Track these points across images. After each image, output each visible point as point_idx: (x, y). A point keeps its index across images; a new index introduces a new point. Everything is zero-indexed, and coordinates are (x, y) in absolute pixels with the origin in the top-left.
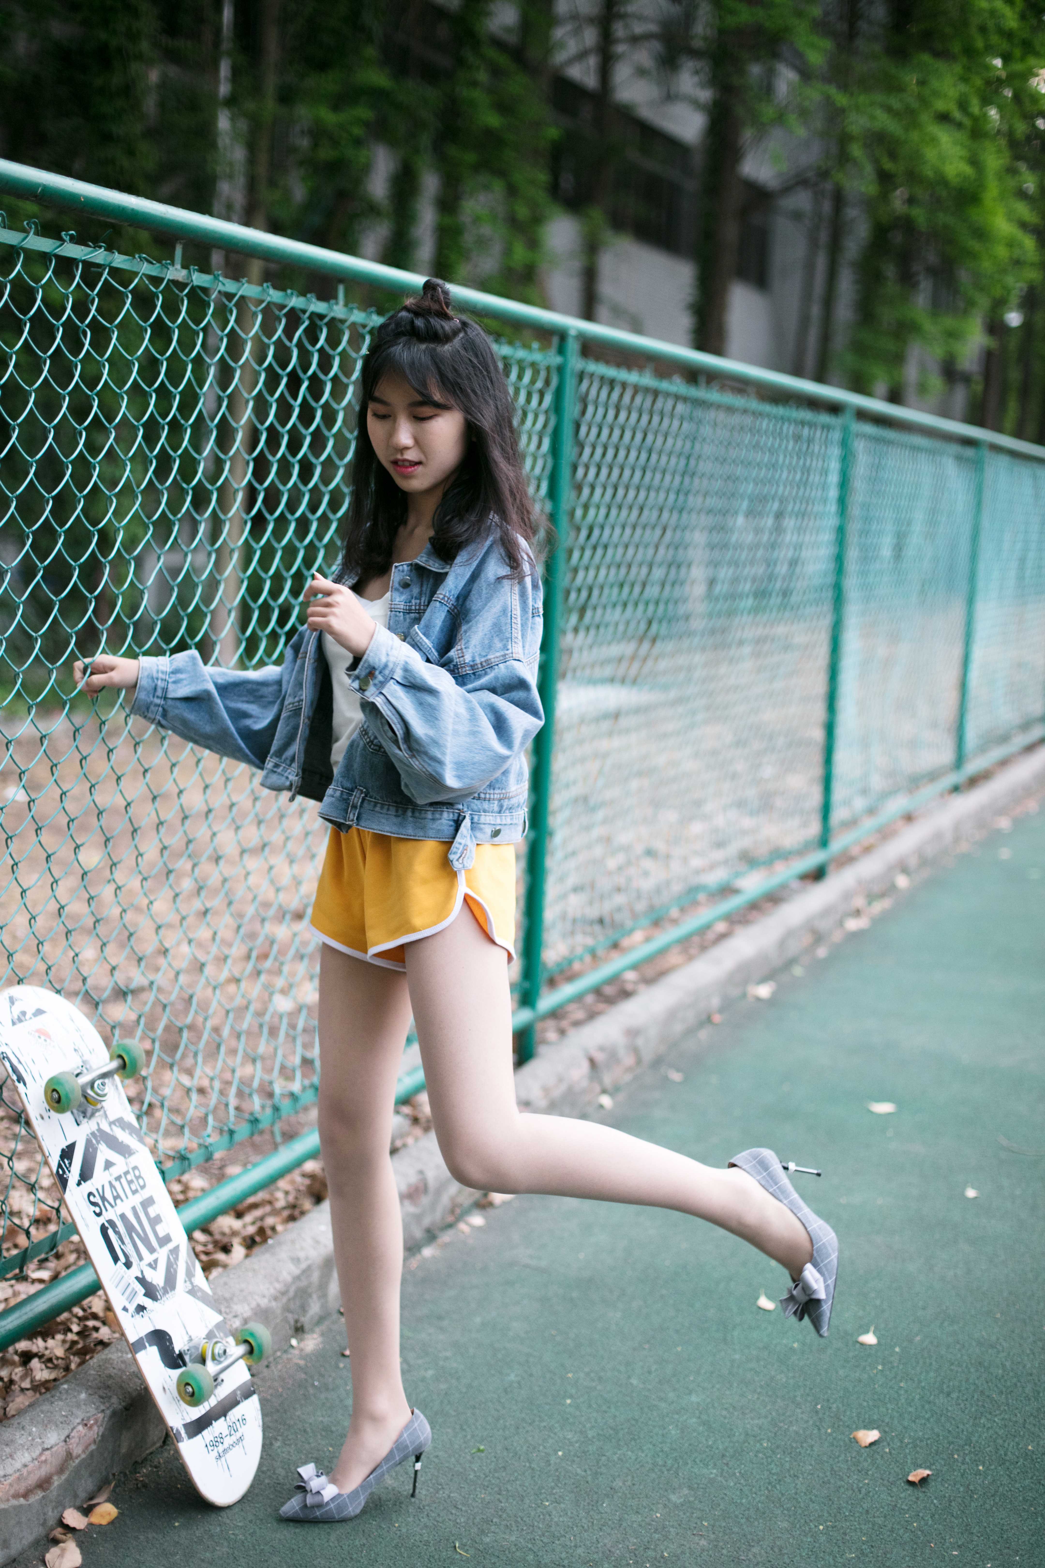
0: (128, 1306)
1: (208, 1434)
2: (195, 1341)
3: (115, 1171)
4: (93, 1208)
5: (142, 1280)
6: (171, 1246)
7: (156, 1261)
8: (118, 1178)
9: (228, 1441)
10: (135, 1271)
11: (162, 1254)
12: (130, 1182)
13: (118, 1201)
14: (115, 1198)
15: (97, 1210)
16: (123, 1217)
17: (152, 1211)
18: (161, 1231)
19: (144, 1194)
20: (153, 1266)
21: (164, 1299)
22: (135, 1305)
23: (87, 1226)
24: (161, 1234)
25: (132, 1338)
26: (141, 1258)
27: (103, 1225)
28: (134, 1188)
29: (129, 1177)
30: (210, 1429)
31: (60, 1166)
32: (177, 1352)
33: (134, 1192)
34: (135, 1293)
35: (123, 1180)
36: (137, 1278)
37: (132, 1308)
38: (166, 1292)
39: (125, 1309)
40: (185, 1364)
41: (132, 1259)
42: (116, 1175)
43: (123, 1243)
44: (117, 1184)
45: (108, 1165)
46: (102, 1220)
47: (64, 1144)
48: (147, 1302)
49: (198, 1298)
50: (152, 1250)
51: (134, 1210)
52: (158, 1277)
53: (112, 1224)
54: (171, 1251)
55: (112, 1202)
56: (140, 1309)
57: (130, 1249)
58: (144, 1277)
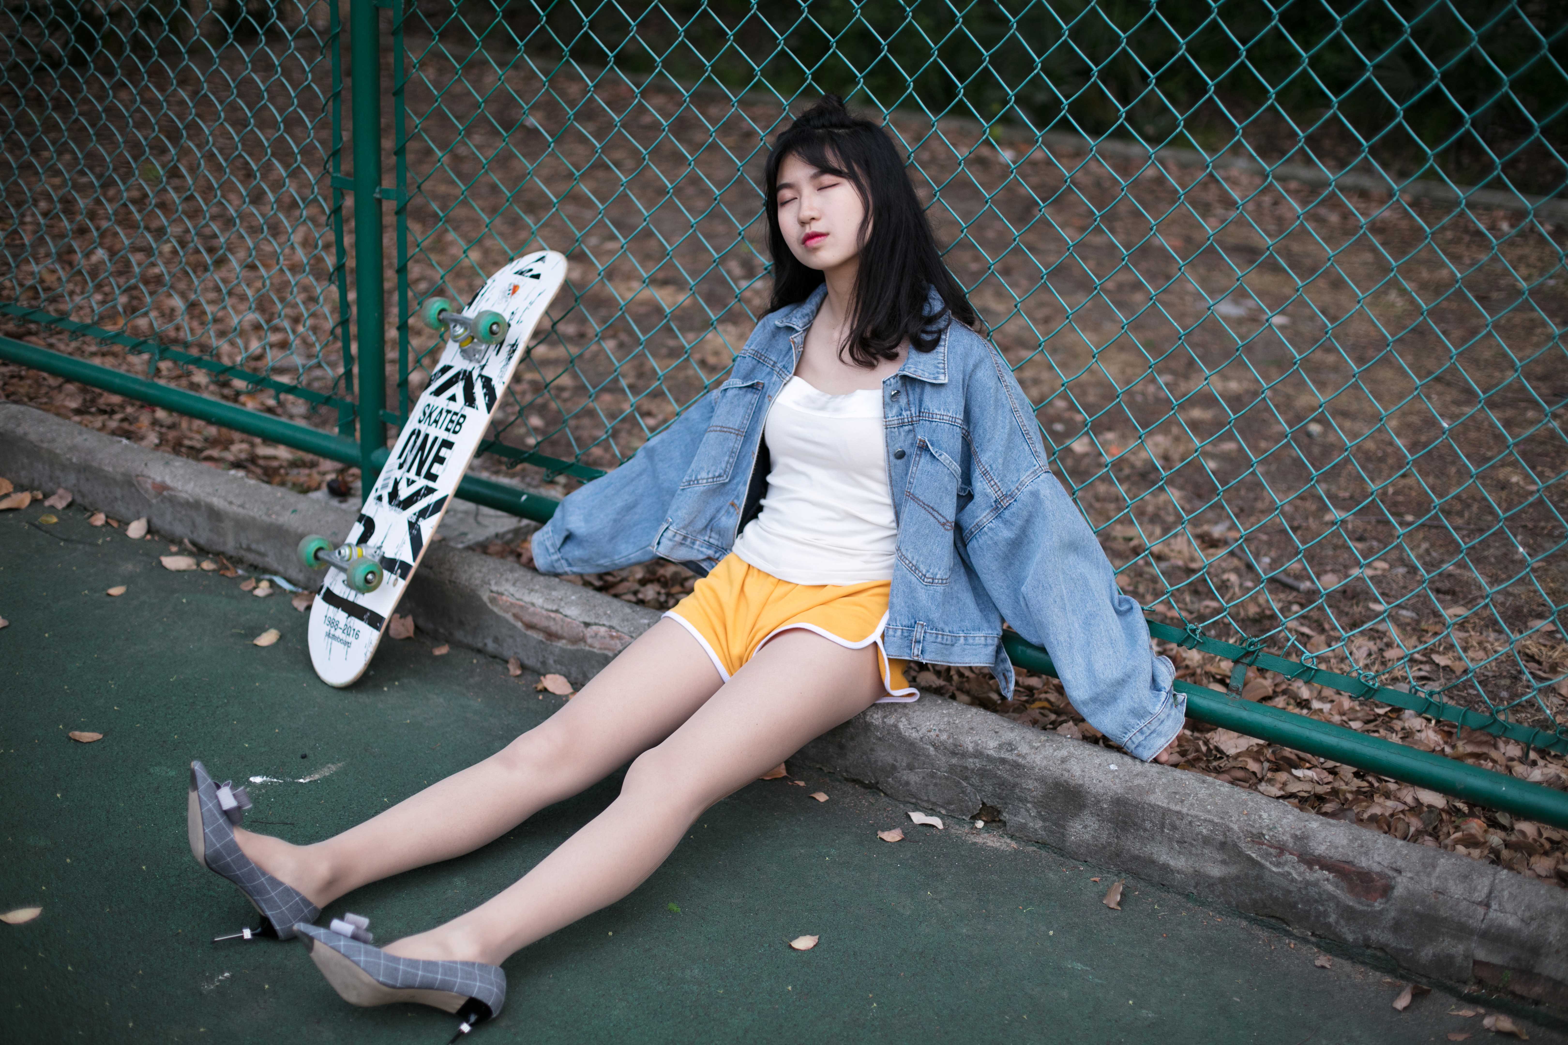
0: (379, 490)
3: (451, 405)
4: (422, 415)
5: (396, 483)
6: (431, 484)
7: (413, 482)
8: (448, 412)
10: (400, 474)
11: (421, 482)
12: (451, 421)
13: (434, 425)
14: (435, 420)
15: (422, 418)
16: (427, 436)
17: (444, 452)
18: (436, 469)
20: (410, 482)
21: (395, 508)
22: (381, 493)
23: (412, 422)
24: (434, 471)
26: (408, 471)
27: (415, 430)
28: (450, 426)
29: (454, 417)
30: (336, 609)
31: (437, 373)
33: (447, 429)
35: (449, 416)
36: (396, 480)
37: (378, 493)
38: (399, 504)
42: (449, 408)
43: (411, 451)
44: (444, 414)
45: (453, 397)
46: (418, 426)
47: (447, 363)
48: (386, 499)
50: (418, 473)
51: (436, 438)
52: (404, 492)
53: (419, 434)
54: (427, 487)
55: (432, 422)
56: (380, 499)
57: (411, 458)
58: (399, 483)
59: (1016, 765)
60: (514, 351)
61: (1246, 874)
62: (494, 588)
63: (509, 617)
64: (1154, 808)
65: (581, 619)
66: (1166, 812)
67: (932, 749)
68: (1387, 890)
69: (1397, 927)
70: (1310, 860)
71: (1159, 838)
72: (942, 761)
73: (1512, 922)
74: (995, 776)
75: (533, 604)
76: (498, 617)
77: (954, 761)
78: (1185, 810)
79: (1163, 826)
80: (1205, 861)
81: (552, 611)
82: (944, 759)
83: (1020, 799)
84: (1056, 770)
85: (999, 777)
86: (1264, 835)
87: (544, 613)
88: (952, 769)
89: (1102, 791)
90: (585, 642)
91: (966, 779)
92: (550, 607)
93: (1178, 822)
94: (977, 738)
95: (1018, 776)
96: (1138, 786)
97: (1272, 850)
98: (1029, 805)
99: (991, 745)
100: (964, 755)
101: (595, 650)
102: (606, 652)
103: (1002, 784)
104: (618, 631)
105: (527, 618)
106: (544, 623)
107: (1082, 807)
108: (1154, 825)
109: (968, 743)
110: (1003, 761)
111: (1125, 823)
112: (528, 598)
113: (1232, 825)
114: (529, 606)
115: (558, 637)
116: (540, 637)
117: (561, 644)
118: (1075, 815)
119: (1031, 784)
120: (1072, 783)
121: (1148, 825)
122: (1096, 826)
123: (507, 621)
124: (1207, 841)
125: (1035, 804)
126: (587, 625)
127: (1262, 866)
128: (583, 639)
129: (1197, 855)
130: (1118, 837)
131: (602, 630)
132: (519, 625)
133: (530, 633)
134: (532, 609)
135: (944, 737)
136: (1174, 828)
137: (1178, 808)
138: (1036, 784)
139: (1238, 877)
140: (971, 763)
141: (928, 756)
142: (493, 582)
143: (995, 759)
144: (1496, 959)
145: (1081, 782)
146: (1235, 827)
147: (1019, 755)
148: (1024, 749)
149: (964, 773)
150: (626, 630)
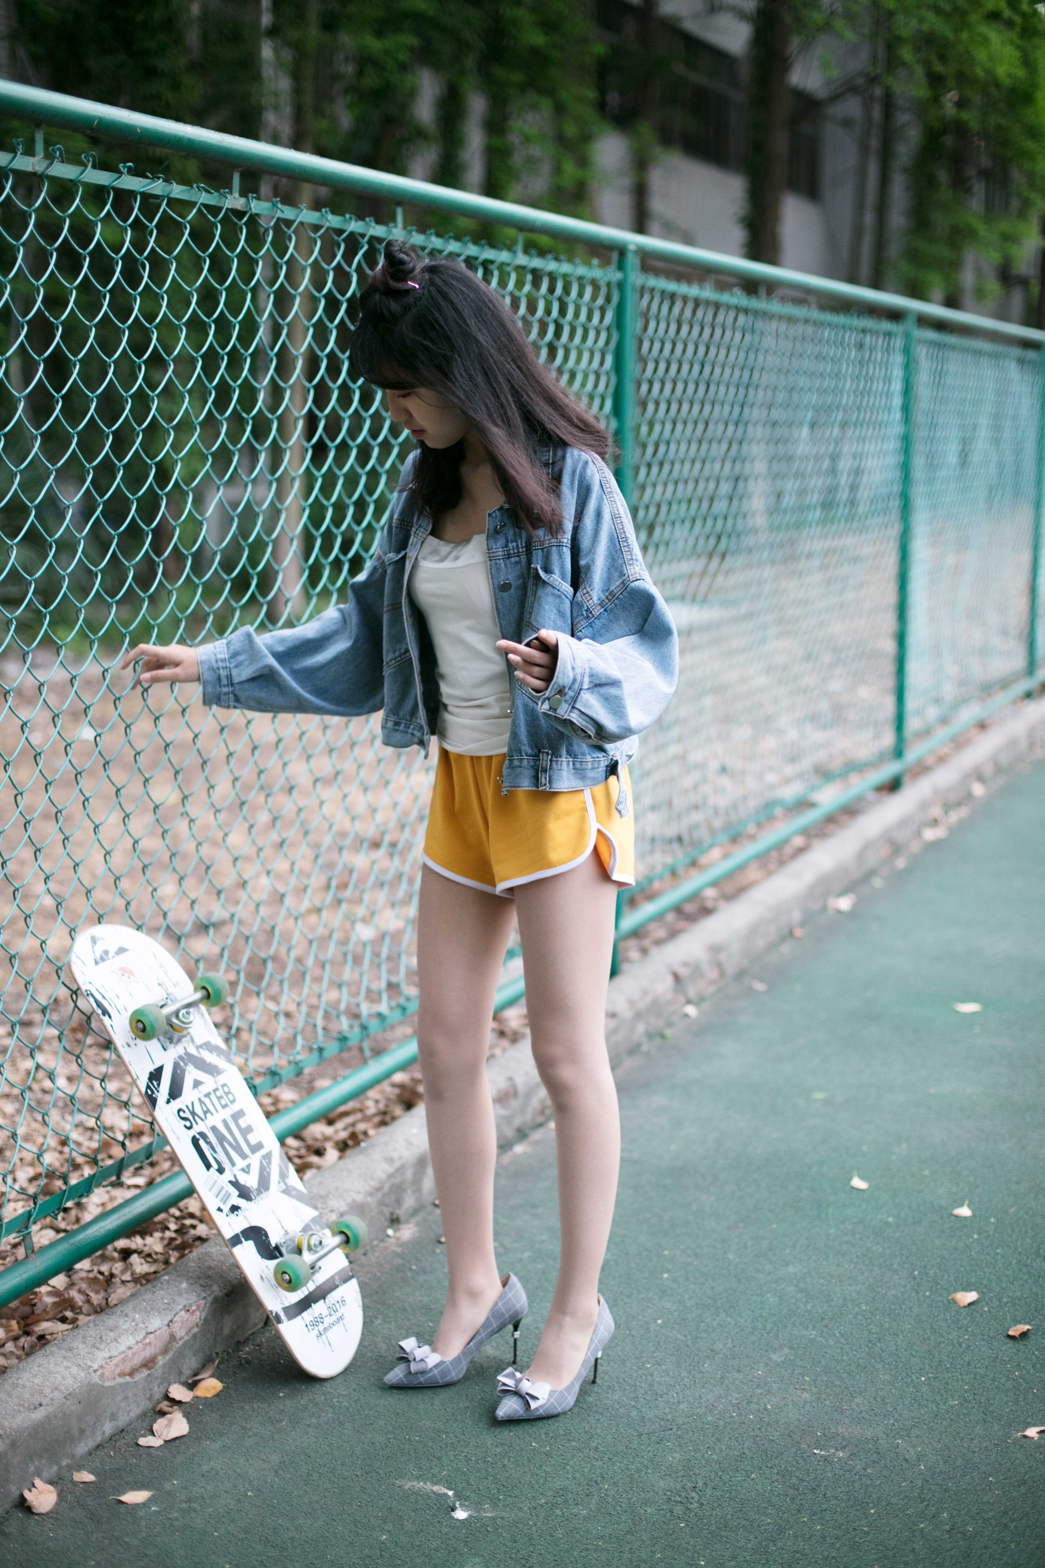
0: (222, 1207)
1: (308, 1315)
2: (291, 1234)
3: (204, 1089)
4: (183, 1122)
5: (235, 1184)
6: (263, 1152)
7: (248, 1166)
8: (208, 1095)
9: (328, 1321)
10: (228, 1176)
11: (255, 1160)
12: (219, 1098)
13: (208, 1115)
14: (205, 1113)
15: (188, 1124)
16: (214, 1129)
17: (243, 1123)
18: (253, 1139)
19: (235, 1108)
21: (258, 1198)
22: (229, 1206)
23: (178, 1138)
24: (253, 1142)
25: (228, 1234)
26: (233, 1164)
27: (194, 1137)
28: (223, 1102)
29: (218, 1094)
30: (309, 1310)
31: (148, 1087)
32: (273, 1245)
33: (224, 1107)
34: (228, 1196)
35: (213, 1097)
36: (230, 1182)
37: (226, 1208)
38: (259, 1192)
39: (220, 1210)
40: (281, 1255)
41: (224, 1165)
42: (205, 1092)
43: (215, 1151)
44: (206, 1100)
45: (197, 1084)
46: (192, 1133)
47: (152, 1068)
48: (241, 1202)
49: (293, 1197)
50: (244, 1156)
51: (225, 1122)
53: (203, 1135)
54: (264, 1157)
55: (202, 1116)
56: (234, 1209)
57: (222, 1157)
58: (237, 1181)
117: (160, 1362)
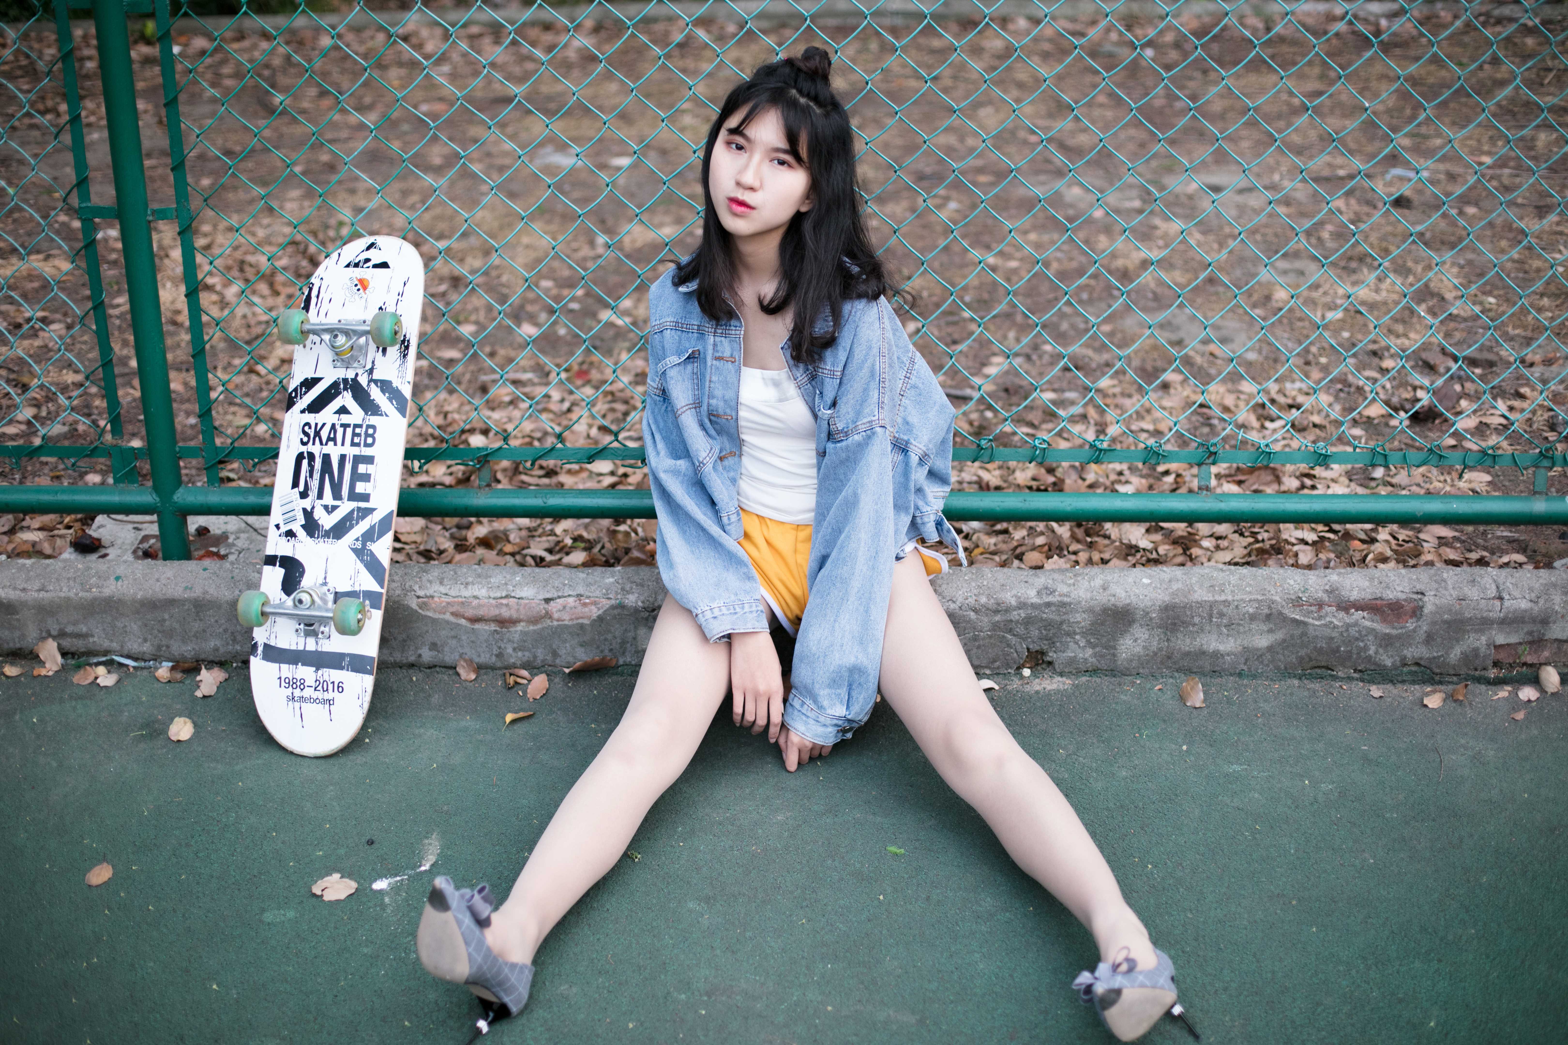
0: (281, 526)
1: (287, 669)
3: (345, 419)
4: (302, 436)
5: (308, 514)
6: (363, 505)
7: (335, 508)
8: (345, 426)
9: (308, 691)
10: (307, 503)
11: (346, 507)
12: (354, 434)
13: (331, 443)
14: (329, 439)
15: (305, 439)
16: (327, 457)
17: (362, 469)
18: (360, 488)
19: (367, 451)
20: (329, 510)
21: (321, 540)
22: (288, 528)
23: (288, 447)
24: (359, 490)
25: (270, 551)
26: (319, 497)
27: (302, 453)
28: (356, 440)
29: (358, 430)
30: (293, 666)
31: (295, 390)
33: (353, 444)
35: (349, 431)
36: (304, 510)
37: (284, 529)
39: (278, 527)
41: (310, 493)
42: (344, 422)
43: (311, 476)
44: (340, 431)
45: (343, 410)
46: (304, 449)
47: (311, 375)
48: (301, 533)
49: (362, 561)
50: (336, 497)
51: (343, 458)
52: (327, 521)
53: (311, 457)
54: (359, 509)
55: (324, 441)
56: (290, 534)
57: (315, 484)
58: (312, 512)
59: (1063, 604)
60: (407, 348)
61: (1292, 636)
62: (421, 593)
63: (448, 617)
64: (1200, 604)
65: (542, 597)
66: (1212, 605)
67: (972, 614)
68: (1417, 611)
69: (1429, 639)
70: (1346, 606)
71: (1208, 628)
72: (985, 622)
73: (1524, 605)
74: (1042, 620)
75: (476, 597)
76: (434, 621)
77: (998, 618)
78: (1230, 598)
79: (1211, 616)
80: (1253, 635)
81: (501, 598)
82: (986, 619)
83: (1068, 634)
84: (1103, 599)
85: (1046, 620)
86: (1300, 598)
87: (494, 602)
88: (995, 626)
89: (1150, 604)
90: (551, 617)
91: (1010, 631)
92: (498, 595)
93: (1225, 610)
94: (1014, 592)
95: (1065, 614)
96: (1178, 589)
97: (1313, 608)
98: (1078, 637)
99: (1031, 595)
100: (1007, 610)
101: (566, 623)
102: (580, 621)
103: (1048, 624)
104: (588, 597)
105: (470, 613)
106: (494, 612)
107: (1131, 622)
108: (1202, 618)
109: (1009, 598)
110: (1048, 605)
111: (1175, 624)
112: (467, 593)
113: (1274, 598)
114: (471, 600)
115: (513, 622)
116: (493, 627)
117: (520, 627)
118: (1123, 632)
119: (1078, 617)
120: (1120, 604)
121: (1197, 620)
122: (1147, 636)
123: (448, 622)
124: (1253, 618)
125: (1084, 634)
126: (547, 601)
127: (1305, 624)
128: (548, 615)
129: (1245, 632)
130: (1168, 640)
131: (571, 600)
132: (463, 622)
133: (477, 626)
134: (476, 602)
135: (983, 600)
136: (1221, 615)
137: (1223, 598)
138: (1084, 615)
139: (1284, 641)
140: (1015, 615)
141: (969, 621)
142: (416, 587)
143: (1040, 605)
144: (1513, 639)
145: (1128, 601)
146: (1277, 598)
147: (1060, 595)
148: (1062, 588)
149: (1009, 627)
150: (598, 593)
